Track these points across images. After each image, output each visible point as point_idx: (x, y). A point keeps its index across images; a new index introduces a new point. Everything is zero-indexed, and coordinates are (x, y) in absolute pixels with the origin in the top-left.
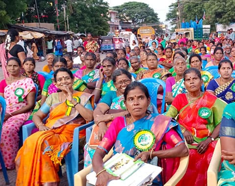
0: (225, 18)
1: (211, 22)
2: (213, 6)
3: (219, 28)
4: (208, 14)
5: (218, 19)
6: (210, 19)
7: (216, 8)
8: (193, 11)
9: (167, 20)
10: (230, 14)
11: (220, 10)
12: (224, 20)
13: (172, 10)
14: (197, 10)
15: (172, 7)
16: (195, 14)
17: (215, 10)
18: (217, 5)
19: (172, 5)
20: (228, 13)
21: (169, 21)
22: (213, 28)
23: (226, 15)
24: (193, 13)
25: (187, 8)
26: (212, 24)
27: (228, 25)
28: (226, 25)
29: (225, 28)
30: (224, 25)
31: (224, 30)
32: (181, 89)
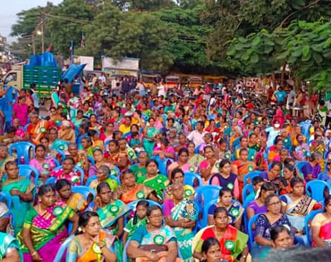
0: (117, 50)
1: (94, 53)
2: (98, 31)
3: (107, 62)
4: (90, 41)
5: (105, 50)
6: (94, 49)
7: (104, 34)
8: (62, 30)
9: (12, 35)
10: (123, 46)
11: (109, 38)
12: (115, 53)
13: (22, 20)
14: (68, 30)
15: (22, 16)
16: (65, 35)
17: (102, 37)
18: (105, 31)
19: (23, 14)
20: (121, 44)
21: (17, 37)
22: (98, 62)
23: (118, 47)
24: (62, 32)
25: (52, 24)
26: (97, 57)
27: (121, 60)
28: (117, 60)
29: (115, 63)
30: (114, 59)
31: (114, 67)
32: (181, 212)
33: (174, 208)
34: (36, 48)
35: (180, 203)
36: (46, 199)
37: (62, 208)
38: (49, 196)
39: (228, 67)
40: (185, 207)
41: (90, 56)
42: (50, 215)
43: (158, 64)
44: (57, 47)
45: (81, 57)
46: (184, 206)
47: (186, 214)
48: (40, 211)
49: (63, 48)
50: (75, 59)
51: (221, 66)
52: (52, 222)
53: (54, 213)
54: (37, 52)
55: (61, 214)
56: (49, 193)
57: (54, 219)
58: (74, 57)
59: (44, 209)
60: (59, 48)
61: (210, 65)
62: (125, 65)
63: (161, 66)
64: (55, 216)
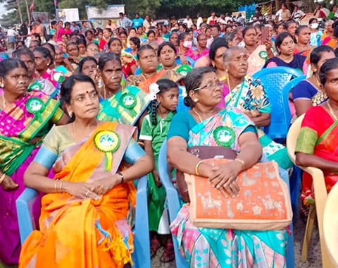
1: (78, 4)
3: (92, 12)
22: (83, 14)
26: (81, 8)
27: (105, 8)
28: (102, 9)
29: (100, 12)
30: (99, 8)
31: (99, 16)
32: (242, 101)
33: (230, 95)
34: (22, 12)
35: (239, 85)
36: (12, 82)
37: (42, 102)
38: (17, 76)
39: (217, 5)
40: (249, 93)
41: (74, 7)
42: (21, 111)
43: (145, 8)
44: (41, 6)
45: (65, 10)
46: (245, 90)
47: (252, 103)
48: (4, 106)
49: (47, 6)
50: (60, 13)
51: (211, 4)
52: (25, 124)
53: (28, 109)
54: (23, 16)
55: (41, 111)
56: (15, 71)
57: (29, 119)
58: (58, 11)
59: (10, 102)
60: (43, 6)
61: (199, 4)
62: (110, 13)
63: (148, 9)
64: (30, 115)
